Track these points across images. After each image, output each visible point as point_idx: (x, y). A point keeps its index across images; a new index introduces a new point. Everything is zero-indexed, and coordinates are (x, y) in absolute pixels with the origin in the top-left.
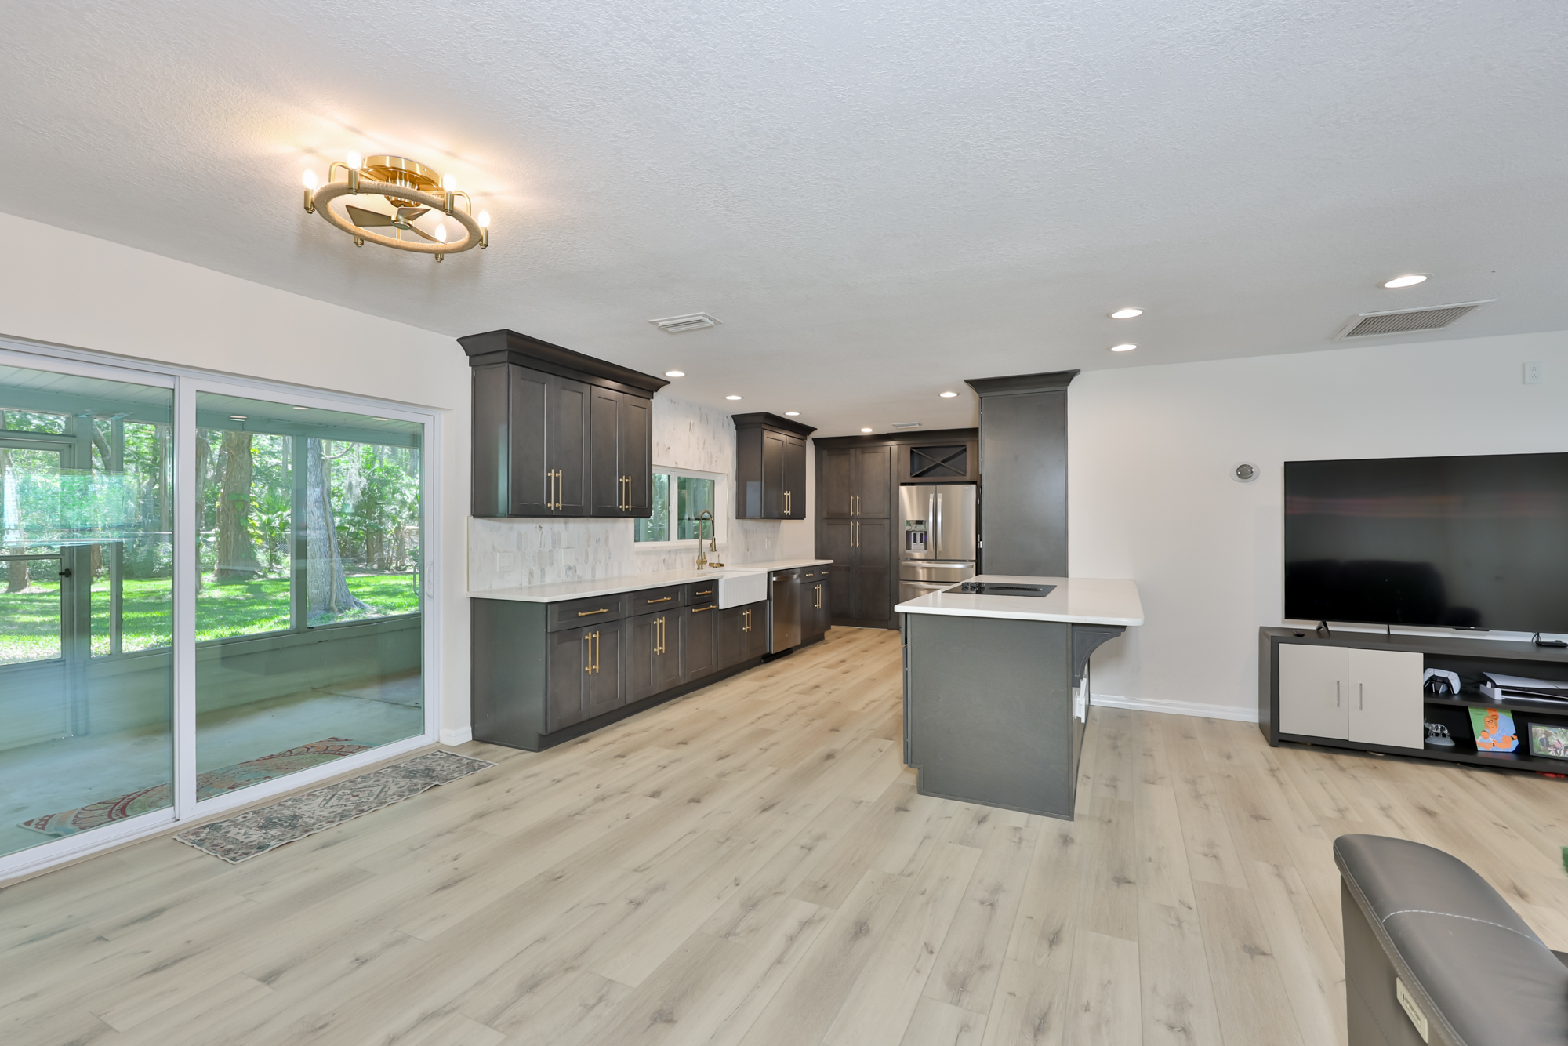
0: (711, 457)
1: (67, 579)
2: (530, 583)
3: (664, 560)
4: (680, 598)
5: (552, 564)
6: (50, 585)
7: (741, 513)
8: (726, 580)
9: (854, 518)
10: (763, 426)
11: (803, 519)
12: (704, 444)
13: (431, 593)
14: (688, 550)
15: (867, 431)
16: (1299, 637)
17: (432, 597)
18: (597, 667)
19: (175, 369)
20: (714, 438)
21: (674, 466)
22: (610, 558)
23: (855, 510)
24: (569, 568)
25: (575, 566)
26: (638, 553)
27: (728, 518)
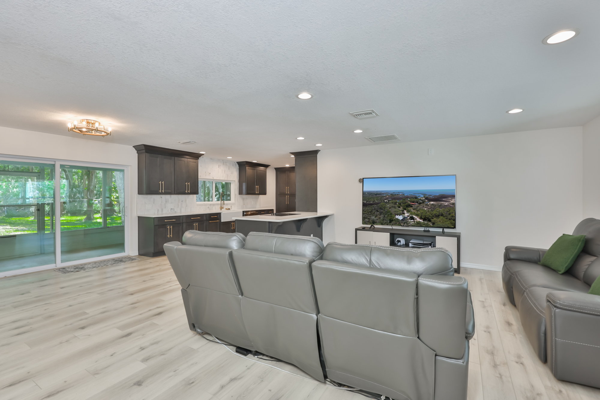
0: (228, 176)
1: (39, 211)
2: (158, 213)
3: (208, 207)
4: (205, 218)
5: (165, 208)
6: (47, 218)
7: (241, 193)
8: (223, 213)
9: (287, 194)
10: (246, 165)
11: (266, 195)
12: (225, 171)
13: (127, 215)
14: (218, 204)
15: (287, 166)
16: (364, 229)
17: (127, 216)
18: (171, 236)
19: (55, 160)
20: (229, 169)
21: (212, 178)
22: (187, 206)
23: (287, 192)
24: (172, 209)
25: (174, 209)
26: (198, 205)
27: (235, 194)
